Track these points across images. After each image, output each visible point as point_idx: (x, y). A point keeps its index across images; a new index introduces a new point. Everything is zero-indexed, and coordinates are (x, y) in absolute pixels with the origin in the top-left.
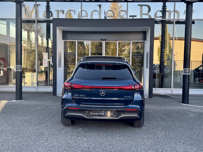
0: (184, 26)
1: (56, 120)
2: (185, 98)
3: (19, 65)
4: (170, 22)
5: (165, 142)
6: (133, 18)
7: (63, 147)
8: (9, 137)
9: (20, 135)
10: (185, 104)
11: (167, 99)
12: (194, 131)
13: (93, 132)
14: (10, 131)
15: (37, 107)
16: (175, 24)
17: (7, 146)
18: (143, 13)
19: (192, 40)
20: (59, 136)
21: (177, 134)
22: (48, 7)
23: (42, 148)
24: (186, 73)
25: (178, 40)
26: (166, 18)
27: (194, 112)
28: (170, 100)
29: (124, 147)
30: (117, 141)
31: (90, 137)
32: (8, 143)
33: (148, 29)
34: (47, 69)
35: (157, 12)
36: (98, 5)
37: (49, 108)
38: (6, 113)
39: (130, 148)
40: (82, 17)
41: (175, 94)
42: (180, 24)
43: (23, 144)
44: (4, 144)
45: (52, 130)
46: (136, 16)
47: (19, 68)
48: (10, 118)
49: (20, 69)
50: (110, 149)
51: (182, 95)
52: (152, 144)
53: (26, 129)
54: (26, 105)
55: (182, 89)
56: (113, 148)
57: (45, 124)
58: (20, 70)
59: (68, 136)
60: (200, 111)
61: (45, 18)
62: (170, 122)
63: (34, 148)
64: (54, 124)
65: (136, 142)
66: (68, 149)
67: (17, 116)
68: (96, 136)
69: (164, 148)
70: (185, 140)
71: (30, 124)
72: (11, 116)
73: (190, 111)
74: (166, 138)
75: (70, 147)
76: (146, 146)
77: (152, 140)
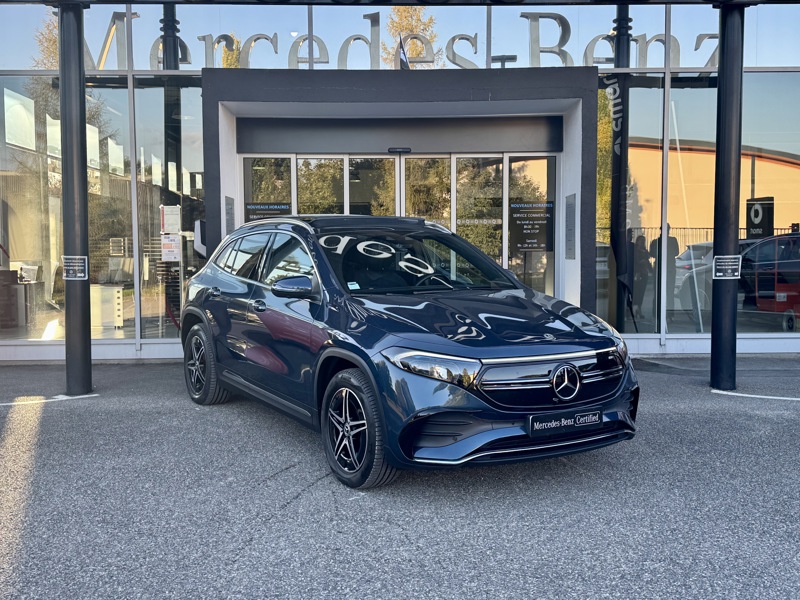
0: (712, 93)
1: (255, 465)
2: (722, 369)
3: (78, 257)
4: (647, 81)
5: (694, 531)
6: (503, 65)
7: (322, 562)
8: (97, 536)
9: (137, 526)
10: (724, 390)
11: (650, 374)
12: (787, 489)
13: (415, 505)
14: (90, 513)
15: (163, 420)
16: (672, 87)
17: (100, 570)
18: (543, 44)
19: (742, 152)
20: (290, 523)
21: (729, 501)
22: (170, 24)
23: (243, 569)
24: (724, 271)
25: (682, 149)
26: (631, 66)
27: (765, 420)
28: (665, 377)
29: (549, 557)
30: (516, 536)
31: (408, 523)
32: (100, 558)
33: (574, 106)
34: (177, 269)
35: (595, 40)
36: (365, 17)
37: (214, 420)
39: (573, 559)
40: (311, 65)
42: (683, 88)
43: (161, 559)
44: (88, 561)
45: (257, 501)
46: (513, 58)
47: (77, 268)
48: (71, 465)
49: (83, 271)
50: (499, 562)
51: (710, 356)
52: (648, 539)
53: (152, 501)
54: (117, 411)
55: (709, 336)
56: (512, 560)
57: (221, 480)
58: (82, 275)
59: (323, 522)
60: (786, 413)
61: (160, 69)
62: (688, 457)
63: (212, 573)
64: (256, 481)
65: (590, 536)
66: (344, 568)
67: (97, 454)
68: (432, 519)
69: (699, 553)
70: (766, 520)
71: (161, 485)
72: (74, 456)
73: (750, 418)
74: (694, 518)
75: (349, 562)
76: (631, 546)
77: (645, 527)
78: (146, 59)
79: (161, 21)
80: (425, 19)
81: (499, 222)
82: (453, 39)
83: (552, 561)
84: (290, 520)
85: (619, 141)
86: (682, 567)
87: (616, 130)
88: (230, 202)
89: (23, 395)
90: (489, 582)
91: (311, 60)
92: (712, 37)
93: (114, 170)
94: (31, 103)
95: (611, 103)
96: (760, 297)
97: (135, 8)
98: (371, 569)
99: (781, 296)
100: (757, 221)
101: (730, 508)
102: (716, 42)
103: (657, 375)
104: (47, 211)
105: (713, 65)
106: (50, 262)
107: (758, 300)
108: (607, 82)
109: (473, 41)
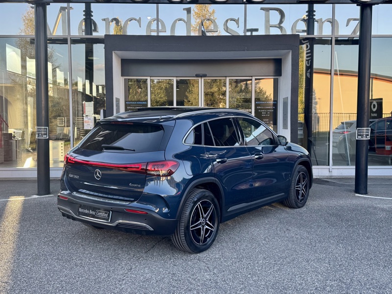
0: (356, 48)
2: (361, 184)
3: (43, 127)
4: (323, 41)
5: (351, 266)
6: (252, 33)
7: (166, 281)
8: (55, 267)
9: (75, 262)
14: (51, 255)
16: (335, 44)
17: (57, 284)
18: (271, 23)
19: (371, 76)
21: (367, 250)
22: (88, 13)
23: (127, 284)
24: (362, 136)
25: (341, 75)
26: (315, 34)
27: (383, 210)
28: (332, 187)
29: (279, 278)
30: (262, 268)
31: (209, 261)
32: (57, 278)
33: (287, 54)
35: (297, 21)
36: (184, 9)
38: (30, 221)
39: (291, 280)
41: (337, 177)
42: (340, 45)
43: (87, 278)
44: (51, 279)
45: (133, 249)
46: (256, 30)
47: (43, 133)
48: (41, 230)
49: (46, 134)
50: (255, 281)
51: (354, 177)
52: (328, 270)
53: (81, 249)
55: (354, 167)
56: (261, 280)
57: (115, 238)
58: (46, 136)
59: (167, 260)
61: (83, 35)
62: (346, 228)
63: (112, 285)
64: (133, 239)
65: (299, 268)
66: (177, 284)
67: (53, 225)
68: (220, 259)
69: (353, 277)
70: (386, 260)
71: (85, 240)
72: (42, 226)
73: (375, 208)
74: (350, 259)
75: (180, 281)
76: (319, 273)
77: (326, 263)
78: (77, 30)
79: (84, 11)
80: (211, 11)
81: (250, 110)
82: (227, 21)
83: (281, 281)
84: (150, 259)
85: (309, 71)
86: (345, 283)
88: (118, 100)
89: (16, 195)
91: (158, 31)
92: (355, 20)
93: (59, 83)
94: (19, 51)
95: (305, 52)
96: (377, 148)
97: (71, 5)
98: (191, 284)
99: (388, 148)
100: (374, 110)
101: (368, 254)
102: (358, 22)
103: (328, 186)
104: (26, 104)
105: (356, 33)
106: (28, 129)
107: (376, 149)
108: (304, 42)
109: (237, 21)
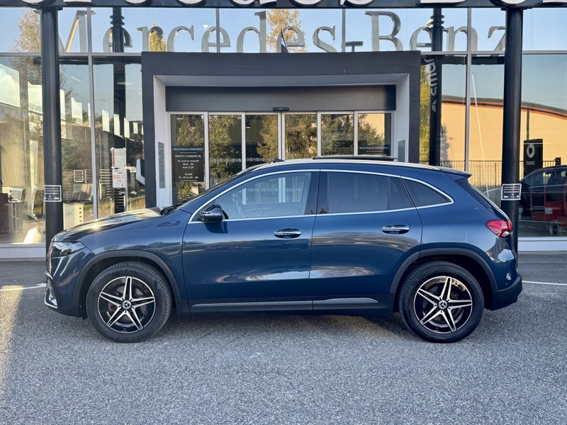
0: (500, 69)
1: (183, 333)
3: (54, 186)
4: (455, 60)
5: (490, 379)
6: (353, 49)
7: (232, 402)
8: (75, 385)
9: (102, 377)
12: (554, 348)
14: (68, 368)
16: (472, 64)
17: (78, 409)
18: (381, 34)
19: (522, 106)
20: (209, 375)
21: (514, 357)
22: (117, 20)
23: (177, 407)
24: (509, 195)
25: (478, 104)
26: (443, 50)
27: (538, 300)
29: (390, 397)
30: (367, 383)
31: (292, 374)
32: (77, 400)
33: (404, 79)
34: (123, 193)
35: (418, 30)
36: (256, 14)
38: (36, 321)
39: (407, 399)
40: (218, 49)
42: (479, 64)
43: (120, 401)
44: (69, 402)
45: (185, 359)
46: (360, 44)
47: (54, 194)
48: (53, 334)
49: (58, 196)
50: (356, 401)
52: (458, 384)
53: (111, 359)
56: (365, 400)
57: (159, 344)
58: (58, 198)
59: (232, 374)
60: (553, 294)
61: (110, 52)
63: (156, 410)
64: (185, 345)
65: (418, 382)
66: (247, 407)
68: (308, 371)
69: (493, 394)
70: (540, 371)
72: (55, 327)
73: (528, 298)
74: (490, 370)
75: (251, 402)
76: (446, 390)
77: (456, 376)
78: (101, 45)
79: (111, 17)
82: (318, 30)
83: (392, 401)
84: (209, 373)
85: (435, 103)
86: (482, 404)
87: (433, 94)
88: (161, 145)
90: (349, 415)
91: (218, 45)
92: (501, 28)
93: (75, 120)
94: (17, 73)
95: (429, 76)
96: (533, 211)
98: (267, 407)
99: (549, 210)
100: (531, 156)
101: (515, 362)
102: (504, 32)
105: (501, 49)
106: (30, 186)
108: (427, 61)
109: (332, 31)
